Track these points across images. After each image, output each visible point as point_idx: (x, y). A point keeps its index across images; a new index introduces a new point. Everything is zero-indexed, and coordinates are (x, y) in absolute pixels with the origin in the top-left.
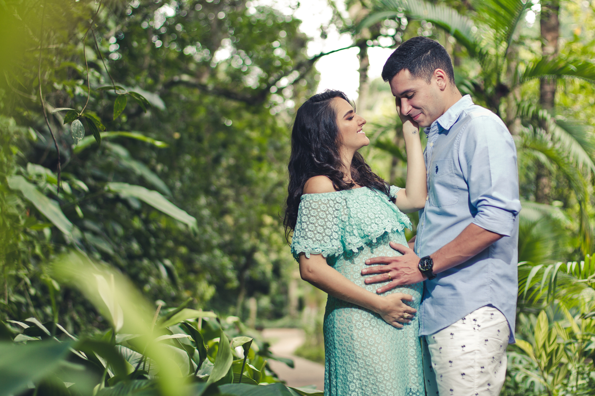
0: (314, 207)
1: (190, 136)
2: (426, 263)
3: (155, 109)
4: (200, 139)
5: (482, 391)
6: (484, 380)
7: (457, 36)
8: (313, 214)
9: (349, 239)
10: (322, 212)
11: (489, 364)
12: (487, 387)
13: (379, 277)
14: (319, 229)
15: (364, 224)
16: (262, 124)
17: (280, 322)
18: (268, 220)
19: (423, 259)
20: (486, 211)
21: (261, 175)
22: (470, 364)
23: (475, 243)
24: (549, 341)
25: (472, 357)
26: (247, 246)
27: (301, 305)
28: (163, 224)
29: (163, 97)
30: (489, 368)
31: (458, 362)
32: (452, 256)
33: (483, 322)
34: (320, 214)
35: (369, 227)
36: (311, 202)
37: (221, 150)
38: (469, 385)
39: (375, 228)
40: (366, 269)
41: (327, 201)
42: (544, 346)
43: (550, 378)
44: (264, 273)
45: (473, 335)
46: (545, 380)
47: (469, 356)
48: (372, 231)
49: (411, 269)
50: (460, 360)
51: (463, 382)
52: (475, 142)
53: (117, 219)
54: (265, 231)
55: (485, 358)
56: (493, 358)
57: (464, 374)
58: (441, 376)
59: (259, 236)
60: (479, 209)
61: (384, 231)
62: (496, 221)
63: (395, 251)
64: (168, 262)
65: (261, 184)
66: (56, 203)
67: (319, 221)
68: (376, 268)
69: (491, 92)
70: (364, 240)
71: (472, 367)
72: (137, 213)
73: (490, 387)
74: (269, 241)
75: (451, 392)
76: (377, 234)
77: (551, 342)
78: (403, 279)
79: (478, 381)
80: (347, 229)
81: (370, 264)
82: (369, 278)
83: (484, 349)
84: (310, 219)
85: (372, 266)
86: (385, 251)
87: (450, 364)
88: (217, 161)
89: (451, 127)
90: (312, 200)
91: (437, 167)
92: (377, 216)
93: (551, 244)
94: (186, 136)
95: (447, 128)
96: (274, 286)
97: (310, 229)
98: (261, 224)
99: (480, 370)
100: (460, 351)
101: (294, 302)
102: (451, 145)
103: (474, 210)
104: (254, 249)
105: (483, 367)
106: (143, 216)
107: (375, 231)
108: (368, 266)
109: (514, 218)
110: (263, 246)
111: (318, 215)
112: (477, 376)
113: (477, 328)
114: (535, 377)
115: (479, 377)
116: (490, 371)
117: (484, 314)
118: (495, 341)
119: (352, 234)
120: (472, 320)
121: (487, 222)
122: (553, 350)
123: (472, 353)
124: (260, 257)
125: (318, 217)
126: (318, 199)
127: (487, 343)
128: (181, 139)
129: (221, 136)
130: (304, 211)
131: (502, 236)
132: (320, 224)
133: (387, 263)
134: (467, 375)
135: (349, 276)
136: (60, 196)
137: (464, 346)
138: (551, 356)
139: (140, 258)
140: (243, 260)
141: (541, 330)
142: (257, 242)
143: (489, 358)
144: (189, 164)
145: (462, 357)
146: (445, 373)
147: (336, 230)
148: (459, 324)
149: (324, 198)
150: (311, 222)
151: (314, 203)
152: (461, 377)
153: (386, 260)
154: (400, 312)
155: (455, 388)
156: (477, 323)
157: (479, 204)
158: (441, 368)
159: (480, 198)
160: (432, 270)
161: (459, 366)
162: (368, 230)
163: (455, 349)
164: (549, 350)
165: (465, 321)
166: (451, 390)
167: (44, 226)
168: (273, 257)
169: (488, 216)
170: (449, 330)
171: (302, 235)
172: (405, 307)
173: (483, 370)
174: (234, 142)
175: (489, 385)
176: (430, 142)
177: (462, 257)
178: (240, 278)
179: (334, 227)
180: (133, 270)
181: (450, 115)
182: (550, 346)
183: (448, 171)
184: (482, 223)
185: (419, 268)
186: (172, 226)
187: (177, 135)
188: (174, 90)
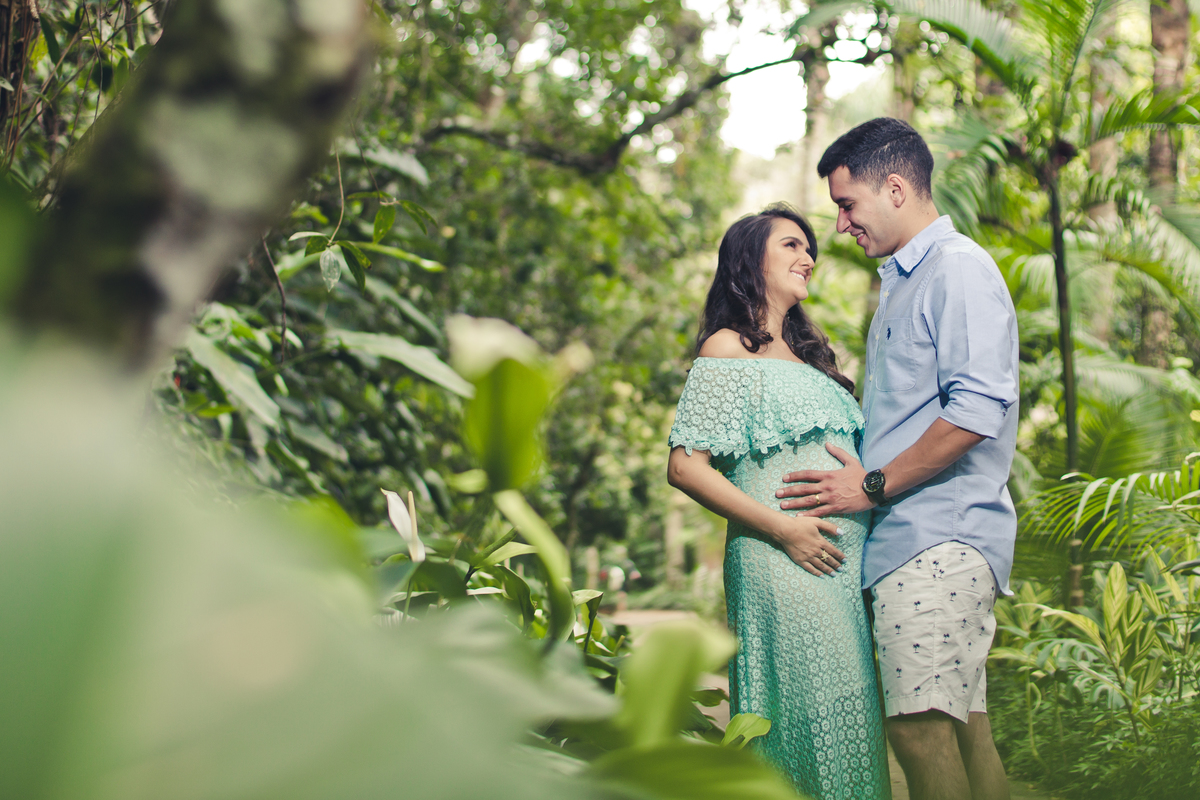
0: (706, 378)
1: (473, 231)
2: (874, 479)
3: (406, 181)
4: (490, 236)
5: (946, 672)
6: (949, 654)
7: (978, 51)
8: (703, 389)
9: (758, 433)
10: (721, 377)
11: (957, 631)
12: (955, 666)
13: (801, 501)
14: (712, 413)
15: (785, 413)
16: (612, 212)
17: (648, 596)
18: (624, 390)
19: (872, 474)
20: (959, 399)
21: (610, 304)
22: (927, 631)
23: (945, 448)
24: (1128, 618)
25: (930, 620)
26: (581, 443)
27: (689, 563)
28: (422, 399)
29: (424, 157)
30: (958, 636)
31: (909, 628)
32: (911, 470)
33: (948, 566)
34: (715, 390)
35: (793, 417)
36: (704, 369)
37: (531, 257)
38: (926, 662)
39: (801, 418)
40: (783, 489)
41: (728, 371)
42: (1120, 625)
43: (1130, 682)
44: (614, 495)
45: (932, 587)
46: (1122, 686)
47: (926, 618)
48: (796, 423)
49: (851, 490)
50: (912, 624)
51: (916, 657)
52: (945, 293)
53: (334, 392)
54: (618, 414)
55: (950, 622)
56: (964, 621)
57: (918, 645)
58: (884, 649)
59: (606, 425)
60: (951, 395)
61: (814, 426)
62: (974, 415)
63: (833, 460)
64: (432, 476)
65: (611, 321)
66: (249, 370)
67: (712, 401)
68: (797, 487)
69: (1042, 157)
70: (784, 438)
71: (930, 634)
72: (375, 379)
73: (959, 666)
74: (625, 434)
75: (897, 674)
76: (802, 428)
77: (1132, 618)
78: (839, 505)
79: (939, 657)
80: (757, 416)
81: (790, 481)
82: (786, 502)
83: (949, 607)
84: (699, 396)
85: (793, 484)
86: (821, 462)
87: (896, 630)
88: (523, 275)
89: (914, 268)
90: (705, 366)
91: (889, 330)
92: (807, 402)
93: (1159, 441)
94: (464, 229)
95: (908, 271)
96: (635, 521)
97: (697, 411)
98: (610, 400)
99: (943, 639)
100: (911, 609)
101: (676, 557)
102: (911, 298)
103: (944, 396)
104: (595, 450)
105: (948, 636)
106: (385, 387)
107: (802, 424)
108: (786, 485)
109: (1003, 410)
110: (613, 443)
111: (711, 391)
112: (938, 648)
113: (938, 575)
114: (1107, 682)
115: (940, 651)
116: (959, 642)
117: (950, 553)
118: (970, 596)
119: (761, 425)
120: (931, 563)
121: (959, 416)
122: (1137, 630)
123: (930, 614)
124: (606, 463)
125: (711, 395)
126: (715, 366)
127: (954, 598)
128: (456, 237)
129: (531, 228)
130: (691, 383)
131: (984, 437)
132: (713, 405)
133: (817, 481)
134: (923, 647)
135: (763, 496)
136: (256, 358)
137: (919, 603)
138: (1130, 641)
139: (375, 466)
140: (574, 471)
141: (1114, 596)
142: (602, 436)
143: (957, 622)
144: (469, 284)
145: (914, 620)
146: (889, 644)
147: (738, 417)
148: (910, 568)
149: (724, 366)
150: (700, 400)
151: (707, 373)
152: (913, 649)
153: (814, 476)
154: (814, 545)
155: (904, 667)
156: (939, 567)
157: (951, 389)
158: (883, 637)
159: (952, 379)
160: (883, 491)
161: (911, 633)
162: (790, 421)
163: (905, 607)
164: (1128, 632)
165: (920, 564)
166: (899, 670)
167: (221, 412)
168: (634, 463)
169: (962, 406)
170: (893, 579)
171: (684, 419)
172: (822, 540)
173: (947, 639)
174: (558, 242)
175: (957, 662)
176: (885, 290)
177: (926, 469)
178: (567, 505)
179: (735, 412)
180: (362, 491)
181: (914, 249)
182: (1130, 624)
183: (904, 336)
184: (953, 417)
185: (863, 488)
186: (440, 403)
187: (448, 232)
188: (443, 143)
